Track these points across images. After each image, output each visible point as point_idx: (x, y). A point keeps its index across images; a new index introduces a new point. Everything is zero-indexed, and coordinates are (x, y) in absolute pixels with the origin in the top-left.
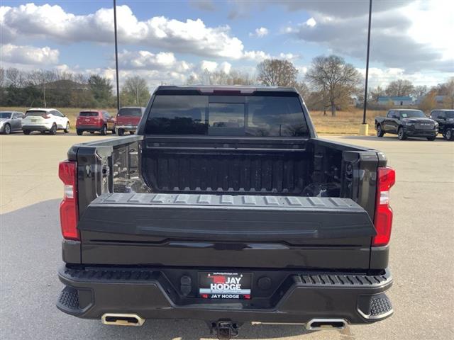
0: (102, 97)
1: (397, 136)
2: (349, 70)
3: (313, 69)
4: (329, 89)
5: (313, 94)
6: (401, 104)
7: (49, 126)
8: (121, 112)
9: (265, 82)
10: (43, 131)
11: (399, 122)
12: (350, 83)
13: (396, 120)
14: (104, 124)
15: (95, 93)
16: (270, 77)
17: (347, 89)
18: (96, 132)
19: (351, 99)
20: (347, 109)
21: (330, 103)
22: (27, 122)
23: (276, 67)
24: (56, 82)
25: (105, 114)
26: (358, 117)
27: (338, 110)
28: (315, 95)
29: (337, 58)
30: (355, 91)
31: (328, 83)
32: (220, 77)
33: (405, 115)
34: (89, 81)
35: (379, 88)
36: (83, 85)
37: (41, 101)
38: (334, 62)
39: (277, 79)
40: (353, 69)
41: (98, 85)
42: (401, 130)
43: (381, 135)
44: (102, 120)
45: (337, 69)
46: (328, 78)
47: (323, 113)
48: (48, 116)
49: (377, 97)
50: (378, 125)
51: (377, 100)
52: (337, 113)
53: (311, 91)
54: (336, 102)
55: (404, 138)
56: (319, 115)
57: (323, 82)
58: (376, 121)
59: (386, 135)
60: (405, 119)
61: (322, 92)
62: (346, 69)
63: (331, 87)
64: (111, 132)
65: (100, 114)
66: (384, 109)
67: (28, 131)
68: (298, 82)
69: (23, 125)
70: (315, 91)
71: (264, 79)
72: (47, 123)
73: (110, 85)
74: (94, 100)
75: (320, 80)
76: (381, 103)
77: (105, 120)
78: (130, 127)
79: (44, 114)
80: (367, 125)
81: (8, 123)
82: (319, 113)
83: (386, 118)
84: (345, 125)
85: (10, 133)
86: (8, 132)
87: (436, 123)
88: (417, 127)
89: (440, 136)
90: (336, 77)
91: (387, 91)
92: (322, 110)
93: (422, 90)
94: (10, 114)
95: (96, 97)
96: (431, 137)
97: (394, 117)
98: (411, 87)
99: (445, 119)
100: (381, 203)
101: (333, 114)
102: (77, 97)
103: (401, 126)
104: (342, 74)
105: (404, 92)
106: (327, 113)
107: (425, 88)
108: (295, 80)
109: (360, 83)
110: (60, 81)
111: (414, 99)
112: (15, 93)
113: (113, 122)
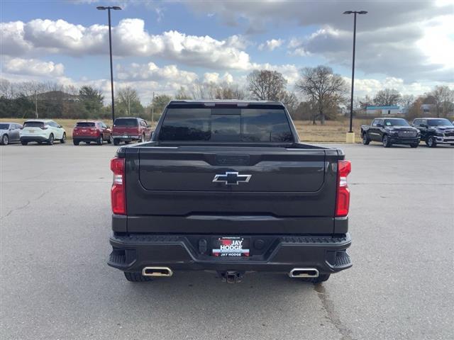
0: (94, 108)
1: (382, 143)
2: (337, 81)
3: (303, 80)
4: (318, 98)
5: (302, 103)
6: (389, 113)
7: (47, 137)
8: (117, 122)
9: (255, 92)
10: (40, 141)
11: (384, 131)
12: (338, 93)
13: (381, 128)
14: (100, 134)
15: (86, 104)
16: (260, 87)
17: (335, 99)
18: (92, 142)
19: (339, 108)
20: (334, 119)
21: (319, 113)
22: (26, 132)
23: (265, 77)
24: (47, 93)
25: (101, 125)
26: (345, 126)
27: (327, 119)
28: (305, 105)
29: (325, 69)
30: (342, 100)
31: (317, 93)
32: (210, 88)
33: (389, 124)
34: (81, 92)
35: (367, 97)
36: (75, 96)
37: (33, 112)
38: (323, 72)
39: (267, 88)
40: (340, 79)
41: (90, 97)
42: (386, 138)
43: (367, 143)
44: (98, 131)
45: (325, 79)
46: (317, 88)
47: (312, 122)
48: (46, 126)
49: (365, 106)
50: (364, 133)
51: (365, 109)
52: (326, 122)
53: (300, 101)
54: (325, 111)
55: (389, 146)
56: (309, 124)
57: (311, 92)
58: (362, 129)
59: (371, 143)
60: (389, 129)
61: (311, 102)
62: (333, 79)
63: (319, 96)
64: (106, 142)
65: (96, 125)
66: (371, 117)
67: (25, 141)
68: (287, 92)
69: (21, 136)
70: (304, 100)
71: (254, 89)
72: (44, 134)
73: (102, 96)
74: (86, 111)
75: (309, 90)
76: (370, 112)
77: (101, 131)
78: (126, 137)
79: (40, 125)
80: (354, 134)
81: (6, 134)
82: (308, 122)
83: (371, 127)
84: (333, 133)
85: (8, 144)
86: (6, 142)
87: (419, 131)
88: (401, 134)
89: (423, 143)
90: (324, 87)
91: (375, 100)
92: (311, 120)
93: (408, 99)
94: (9, 125)
95: (88, 108)
96: (414, 145)
97: (379, 125)
98: (398, 96)
99: (427, 128)
100: (341, 186)
101: (322, 123)
102: (68, 108)
103: (385, 134)
104: (330, 84)
105: (391, 101)
106: (316, 122)
107: (412, 97)
108: (285, 90)
109: (348, 92)
110: (51, 92)
111: (401, 108)
112: (7, 104)
113: (109, 132)
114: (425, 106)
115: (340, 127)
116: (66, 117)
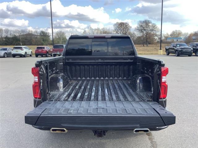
0: (46, 41)
1: (175, 55)
2: (154, 26)
3: (139, 26)
4: (145, 34)
5: (138, 37)
6: (177, 41)
7: (24, 54)
8: (55, 47)
9: (117, 32)
10: (21, 56)
12: (154, 32)
13: (174, 48)
15: (43, 39)
16: (119, 30)
17: (153, 35)
18: (44, 56)
19: (155, 39)
20: (152, 44)
21: (146, 41)
22: (14, 52)
23: (122, 25)
24: (26, 34)
25: (48, 48)
26: (157, 47)
27: (149, 44)
28: (139, 38)
29: (148, 21)
30: (156, 35)
31: (145, 32)
32: (97, 31)
33: (178, 46)
34: (40, 34)
35: (167, 34)
36: (38, 36)
37: (20, 43)
38: (147, 23)
39: (122, 31)
40: (155, 26)
41: (44, 35)
42: (177, 52)
43: (168, 55)
44: (46, 51)
45: (149, 26)
46: (145, 30)
47: (143, 45)
48: (23, 49)
49: (166, 38)
50: (167, 50)
51: (167, 39)
52: (149, 45)
53: (137, 36)
54: (149, 40)
55: (178, 56)
56: (141, 46)
57: (142, 32)
58: (166, 48)
59: (170, 54)
60: (178, 48)
61: (142, 36)
62: (152, 26)
63: (146, 34)
64: (50, 56)
65: (45, 48)
66: (170, 43)
67: (14, 56)
68: (131, 32)
69: (12, 53)
70: (139, 36)
71: (116, 31)
72: (22, 52)
73: (49, 35)
74: (42, 42)
76: (169, 40)
77: (48, 51)
78: (59, 53)
79: (21, 48)
80: (162, 50)
81: (6, 53)
82: (141, 45)
83: (170, 47)
84: (152, 50)
85: (7, 57)
86: (6, 56)
87: (192, 49)
88: (184, 50)
89: (194, 54)
90: (148, 29)
91: (171, 35)
92: (142, 44)
93: (186, 34)
94: (7, 49)
95: (43, 41)
96: (190, 55)
97: (174, 46)
98: (181, 33)
99: (196, 47)
100: (163, 81)
101: (147, 45)
102: (35, 41)
103: (177, 50)
104: (151, 28)
105: (178, 35)
106: (144, 45)
107: (187, 34)
108: (130, 31)
109: (159, 32)
110: (27, 34)
111: (183, 38)
112: (8, 40)
113: (51, 51)
114: (194, 38)
115: (155, 47)
116: (34, 45)
